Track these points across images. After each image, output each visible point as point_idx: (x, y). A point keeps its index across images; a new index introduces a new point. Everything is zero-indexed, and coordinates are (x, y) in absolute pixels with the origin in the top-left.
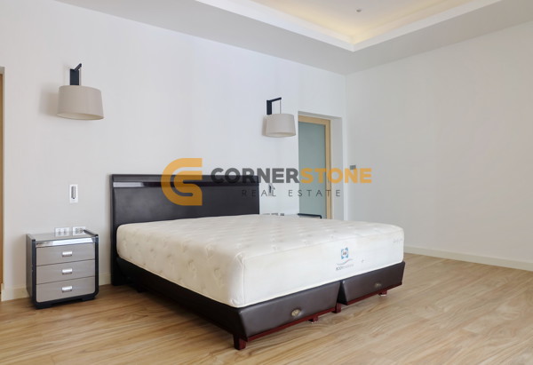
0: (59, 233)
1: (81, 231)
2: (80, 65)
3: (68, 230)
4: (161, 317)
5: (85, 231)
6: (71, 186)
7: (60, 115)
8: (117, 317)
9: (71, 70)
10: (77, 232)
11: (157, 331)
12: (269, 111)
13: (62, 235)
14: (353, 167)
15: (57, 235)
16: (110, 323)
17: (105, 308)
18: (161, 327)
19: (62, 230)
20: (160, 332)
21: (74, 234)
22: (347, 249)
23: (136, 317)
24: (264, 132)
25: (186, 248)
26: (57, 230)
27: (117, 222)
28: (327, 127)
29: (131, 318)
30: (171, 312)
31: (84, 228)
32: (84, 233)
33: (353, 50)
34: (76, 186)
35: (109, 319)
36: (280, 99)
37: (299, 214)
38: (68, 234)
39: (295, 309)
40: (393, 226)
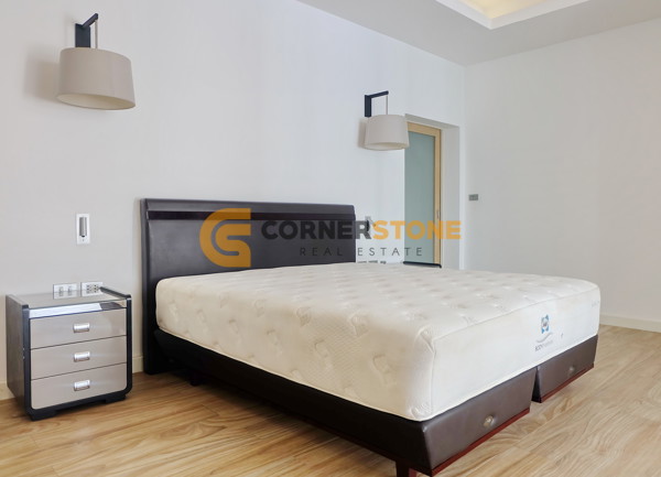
0: (61, 292)
1: (96, 289)
2: (95, 17)
3: (74, 287)
4: (247, 428)
5: (103, 289)
6: (79, 216)
7: (61, 98)
8: (176, 431)
9: (78, 26)
10: (88, 290)
11: (253, 455)
12: (368, 113)
13: (65, 295)
14: (474, 198)
15: (57, 296)
16: (165, 443)
17: (149, 415)
18: (257, 448)
19: (65, 288)
20: (259, 458)
21: (84, 294)
22: (547, 317)
23: (208, 430)
24: (362, 142)
25: (305, 319)
26: (56, 289)
27: (153, 275)
28: (437, 139)
29: (198, 433)
30: (261, 420)
31: (101, 284)
32: (100, 293)
33: (490, 27)
34: (87, 216)
35: (163, 435)
36: (386, 93)
37: (405, 263)
38: (74, 295)
39: (487, 417)
40: (586, 282)
